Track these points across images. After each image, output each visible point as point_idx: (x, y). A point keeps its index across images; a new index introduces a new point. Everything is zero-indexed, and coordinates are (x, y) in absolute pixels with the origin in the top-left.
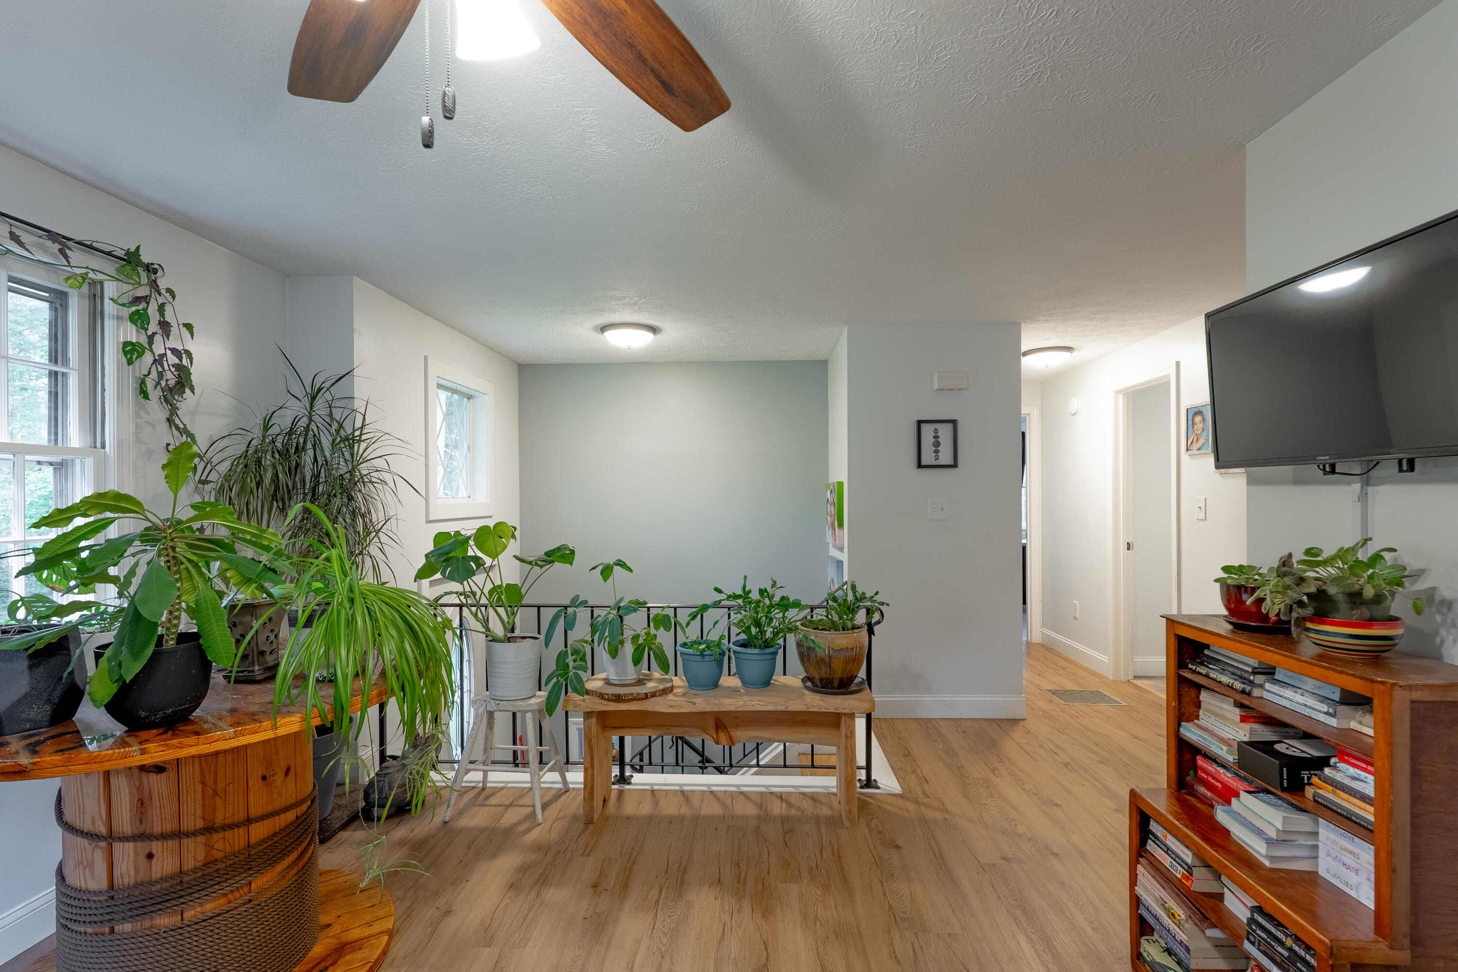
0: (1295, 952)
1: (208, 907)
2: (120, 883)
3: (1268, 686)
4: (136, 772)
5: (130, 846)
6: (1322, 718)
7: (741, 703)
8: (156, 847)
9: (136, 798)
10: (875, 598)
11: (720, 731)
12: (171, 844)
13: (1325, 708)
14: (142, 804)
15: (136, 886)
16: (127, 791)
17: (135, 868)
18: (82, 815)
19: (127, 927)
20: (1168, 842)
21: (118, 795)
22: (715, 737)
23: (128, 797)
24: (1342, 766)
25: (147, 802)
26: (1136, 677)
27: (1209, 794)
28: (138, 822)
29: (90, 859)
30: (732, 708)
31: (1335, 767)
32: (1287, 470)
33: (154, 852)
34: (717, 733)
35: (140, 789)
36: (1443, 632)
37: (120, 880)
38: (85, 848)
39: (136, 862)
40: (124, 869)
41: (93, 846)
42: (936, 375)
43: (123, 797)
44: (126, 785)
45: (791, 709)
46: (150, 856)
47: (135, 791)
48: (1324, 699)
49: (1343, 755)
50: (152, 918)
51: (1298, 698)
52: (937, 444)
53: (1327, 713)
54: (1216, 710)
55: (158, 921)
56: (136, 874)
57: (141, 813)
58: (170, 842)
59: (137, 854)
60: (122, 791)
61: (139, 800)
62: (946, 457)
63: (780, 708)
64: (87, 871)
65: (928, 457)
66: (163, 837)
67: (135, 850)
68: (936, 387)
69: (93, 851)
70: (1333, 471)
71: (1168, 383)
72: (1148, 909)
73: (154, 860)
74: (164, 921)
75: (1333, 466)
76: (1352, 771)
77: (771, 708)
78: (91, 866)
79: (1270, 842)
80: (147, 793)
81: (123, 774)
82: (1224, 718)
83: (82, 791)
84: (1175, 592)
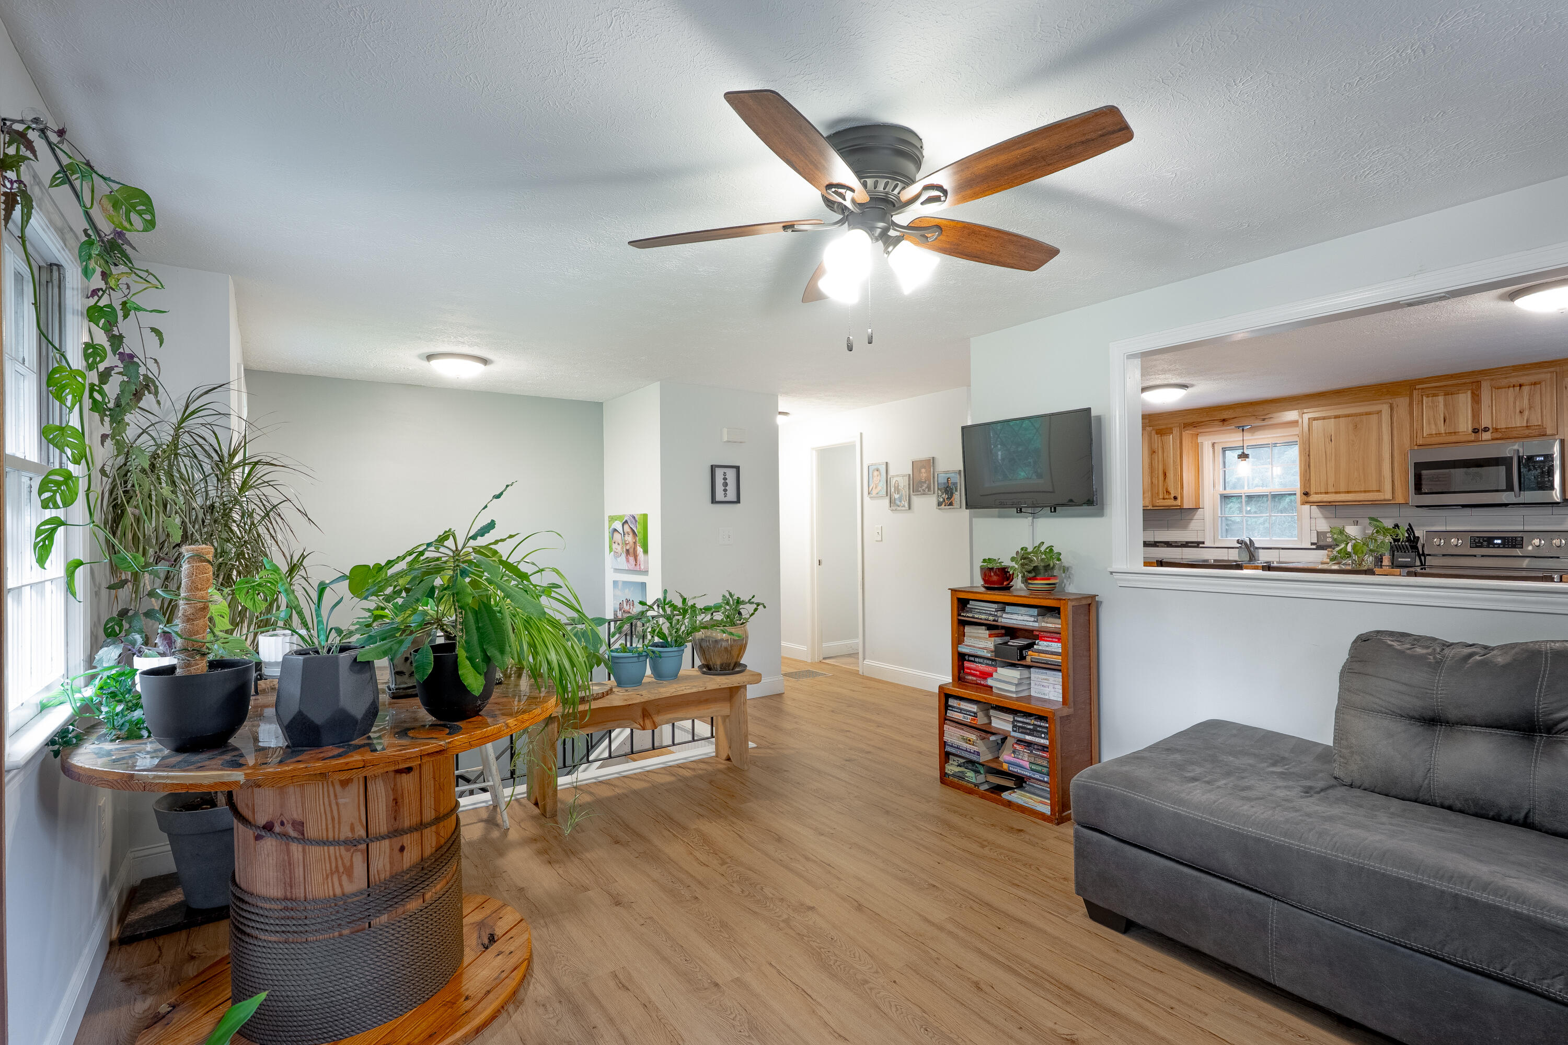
0: (1036, 725)
1: (439, 887)
2: (377, 879)
3: (1004, 615)
4: (392, 774)
5: (386, 843)
6: (1031, 624)
7: (674, 690)
8: (406, 840)
9: (392, 798)
10: (752, 600)
11: (646, 718)
12: (416, 835)
13: (1032, 619)
14: (396, 803)
15: (393, 877)
16: (384, 794)
17: (390, 863)
18: (337, 826)
19: (384, 918)
20: (961, 707)
21: (376, 798)
22: (642, 724)
23: (384, 799)
24: (1041, 643)
25: (400, 800)
26: (824, 658)
27: (975, 678)
28: (393, 820)
29: (348, 864)
30: (668, 695)
31: (1038, 644)
32: (995, 511)
33: (405, 845)
34: (644, 720)
35: (394, 790)
36: (1065, 581)
37: (377, 877)
38: (341, 856)
39: (391, 857)
40: (381, 866)
41: (352, 850)
42: (725, 430)
43: (380, 800)
44: (383, 791)
45: (709, 688)
46: (402, 849)
47: (391, 792)
48: (1031, 616)
49: (1041, 638)
50: (403, 905)
51: (1020, 618)
52: (725, 484)
53: (1034, 621)
54: (975, 635)
55: (408, 907)
56: (391, 868)
57: (396, 811)
58: (415, 833)
59: (392, 850)
60: (379, 795)
61: (394, 800)
62: (731, 496)
63: (701, 689)
64: (344, 878)
65: (720, 496)
66: (411, 830)
67: (391, 846)
68: (725, 439)
69: (352, 856)
70: (1021, 511)
71: (854, 446)
72: (952, 746)
73: (405, 851)
74: (413, 905)
75: (1021, 509)
76: (1045, 643)
77: (694, 690)
78: (349, 871)
79: (1016, 685)
80: (400, 792)
81: (380, 778)
82: (979, 638)
83: (337, 804)
84: (860, 591)
